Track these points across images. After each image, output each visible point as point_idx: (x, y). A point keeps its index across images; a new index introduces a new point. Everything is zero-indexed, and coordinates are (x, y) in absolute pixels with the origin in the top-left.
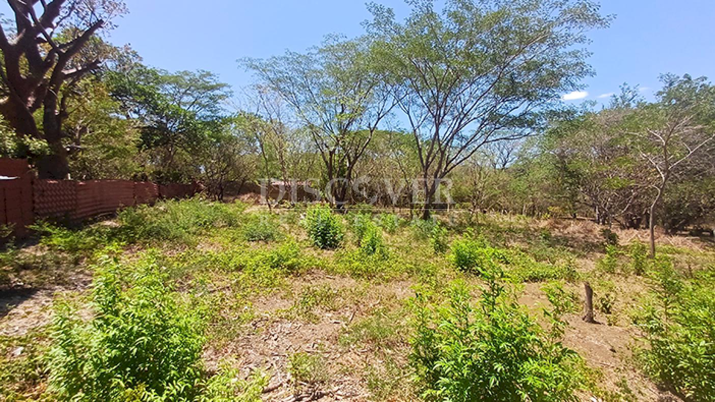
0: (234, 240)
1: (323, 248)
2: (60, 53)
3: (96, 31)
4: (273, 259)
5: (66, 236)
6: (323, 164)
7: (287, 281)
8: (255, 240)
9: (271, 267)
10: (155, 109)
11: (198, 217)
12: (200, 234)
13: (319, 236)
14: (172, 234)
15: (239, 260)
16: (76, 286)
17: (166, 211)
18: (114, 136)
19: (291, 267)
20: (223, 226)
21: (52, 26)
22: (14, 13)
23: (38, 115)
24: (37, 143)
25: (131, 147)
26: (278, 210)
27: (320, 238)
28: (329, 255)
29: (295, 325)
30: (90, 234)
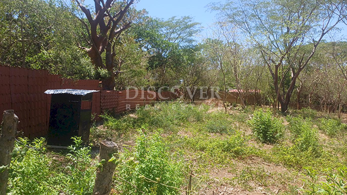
0: (200, 130)
1: (263, 143)
2: (113, 21)
3: (130, 6)
4: (224, 146)
5: (115, 121)
6: (270, 75)
7: (233, 162)
8: (214, 132)
9: (223, 151)
10: (156, 45)
11: (179, 114)
12: (180, 125)
13: (261, 133)
14: (164, 124)
15: (202, 143)
16: (120, 148)
17: (160, 110)
18: (136, 64)
19: (237, 153)
20: (194, 121)
21: (110, 7)
22: (94, 2)
23: (103, 55)
24: (103, 71)
25: (143, 70)
26: (232, 111)
27: (262, 134)
28: (268, 149)
29: (236, 189)
30: (125, 121)
